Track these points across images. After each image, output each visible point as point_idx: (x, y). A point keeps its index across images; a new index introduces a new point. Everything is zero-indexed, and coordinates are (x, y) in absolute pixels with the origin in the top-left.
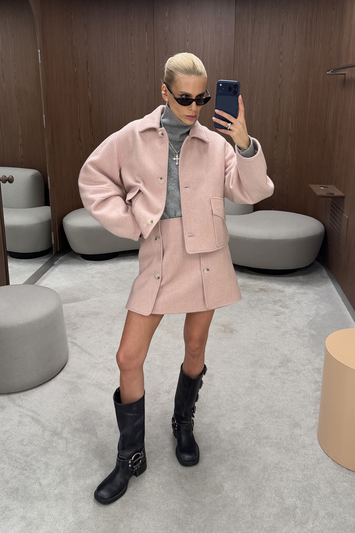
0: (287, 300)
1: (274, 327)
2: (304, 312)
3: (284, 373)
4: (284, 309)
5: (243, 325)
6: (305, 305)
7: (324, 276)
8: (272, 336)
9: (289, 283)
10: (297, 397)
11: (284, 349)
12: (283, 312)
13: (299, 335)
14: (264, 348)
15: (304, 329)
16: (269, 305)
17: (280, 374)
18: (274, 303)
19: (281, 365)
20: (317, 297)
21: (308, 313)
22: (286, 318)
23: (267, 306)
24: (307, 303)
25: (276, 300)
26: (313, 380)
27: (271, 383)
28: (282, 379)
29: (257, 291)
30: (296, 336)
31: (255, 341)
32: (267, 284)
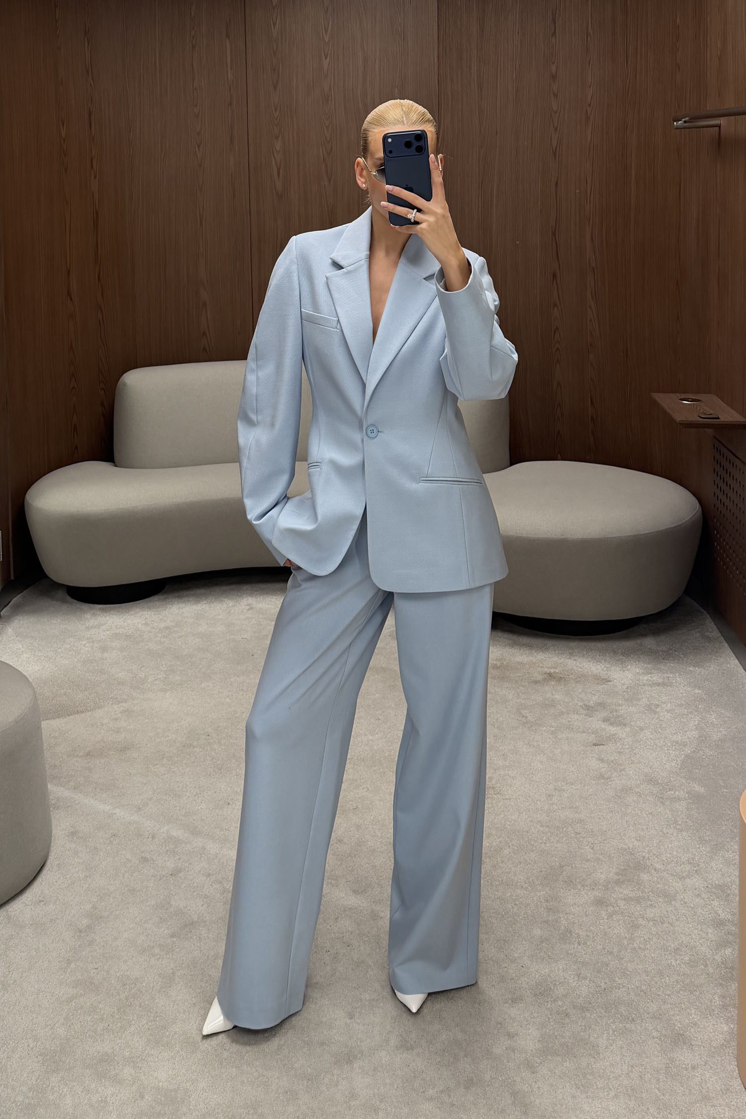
0: (620, 702)
1: (594, 777)
2: (667, 736)
3: (631, 899)
4: (615, 729)
6: (669, 715)
7: (710, 636)
8: (590, 801)
9: (620, 657)
10: (673, 963)
11: (625, 835)
12: (614, 735)
13: (661, 798)
14: (573, 835)
15: (672, 779)
16: (576, 717)
17: (621, 903)
18: (586, 711)
19: (621, 877)
20: (698, 693)
21: (679, 737)
22: (622, 750)
23: (571, 721)
24: (674, 710)
25: (591, 703)
26: (709, 917)
27: (600, 928)
28: (629, 916)
29: (538, 679)
30: (653, 798)
31: (548, 816)
32: (562, 660)
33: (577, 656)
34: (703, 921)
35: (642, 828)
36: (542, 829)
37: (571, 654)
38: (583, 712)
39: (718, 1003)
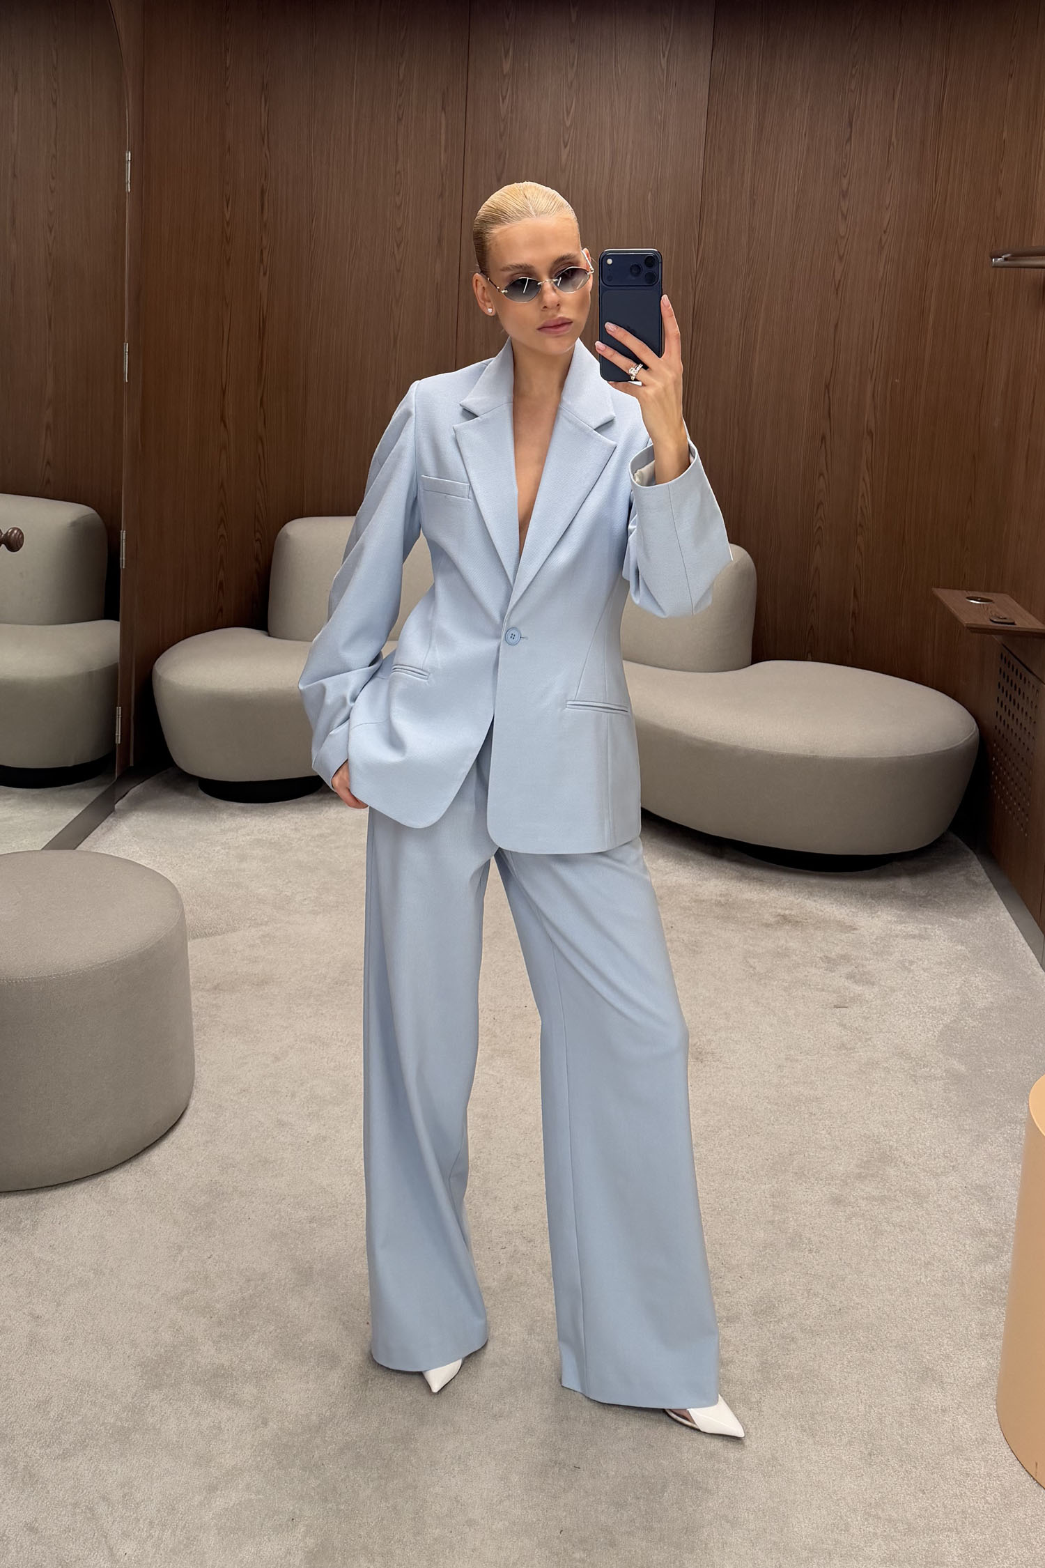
0: (868, 955)
1: (834, 1047)
2: (923, 1000)
3: (874, 1199)
4: (861, 988)
5: (732, 1035)
6: (926, 974)
7: (977, 881)
8: (829, 1076)
9: (869, 901)
10: (923, 1280)
11: (869, 1119)
12: (859, 995)
13: (914, 1075)
14: (806, 1116)
15: (927, 1054)
16: (813, 970)
17: (863, 1203)
18: (827, 965)
19: (862, 1170)
20: (961, 950)
21: (937, 1003)
22: (869, 1016)
23: (808, 976)
24: (932, 968)
25: (833, 955)
26: (967, 1225)
27: (836, 1233)
28: (872, 1220)
29: (769, 922)
30: (904, 1075)
31: (778, 1091)
32: (800, 899)
33: (817, 896)
34: (959, 1229)
35: (890, 1112)
36: (769, 1107)
37: (811, 894)
38: (823, 965)
39: (975, 1331)
